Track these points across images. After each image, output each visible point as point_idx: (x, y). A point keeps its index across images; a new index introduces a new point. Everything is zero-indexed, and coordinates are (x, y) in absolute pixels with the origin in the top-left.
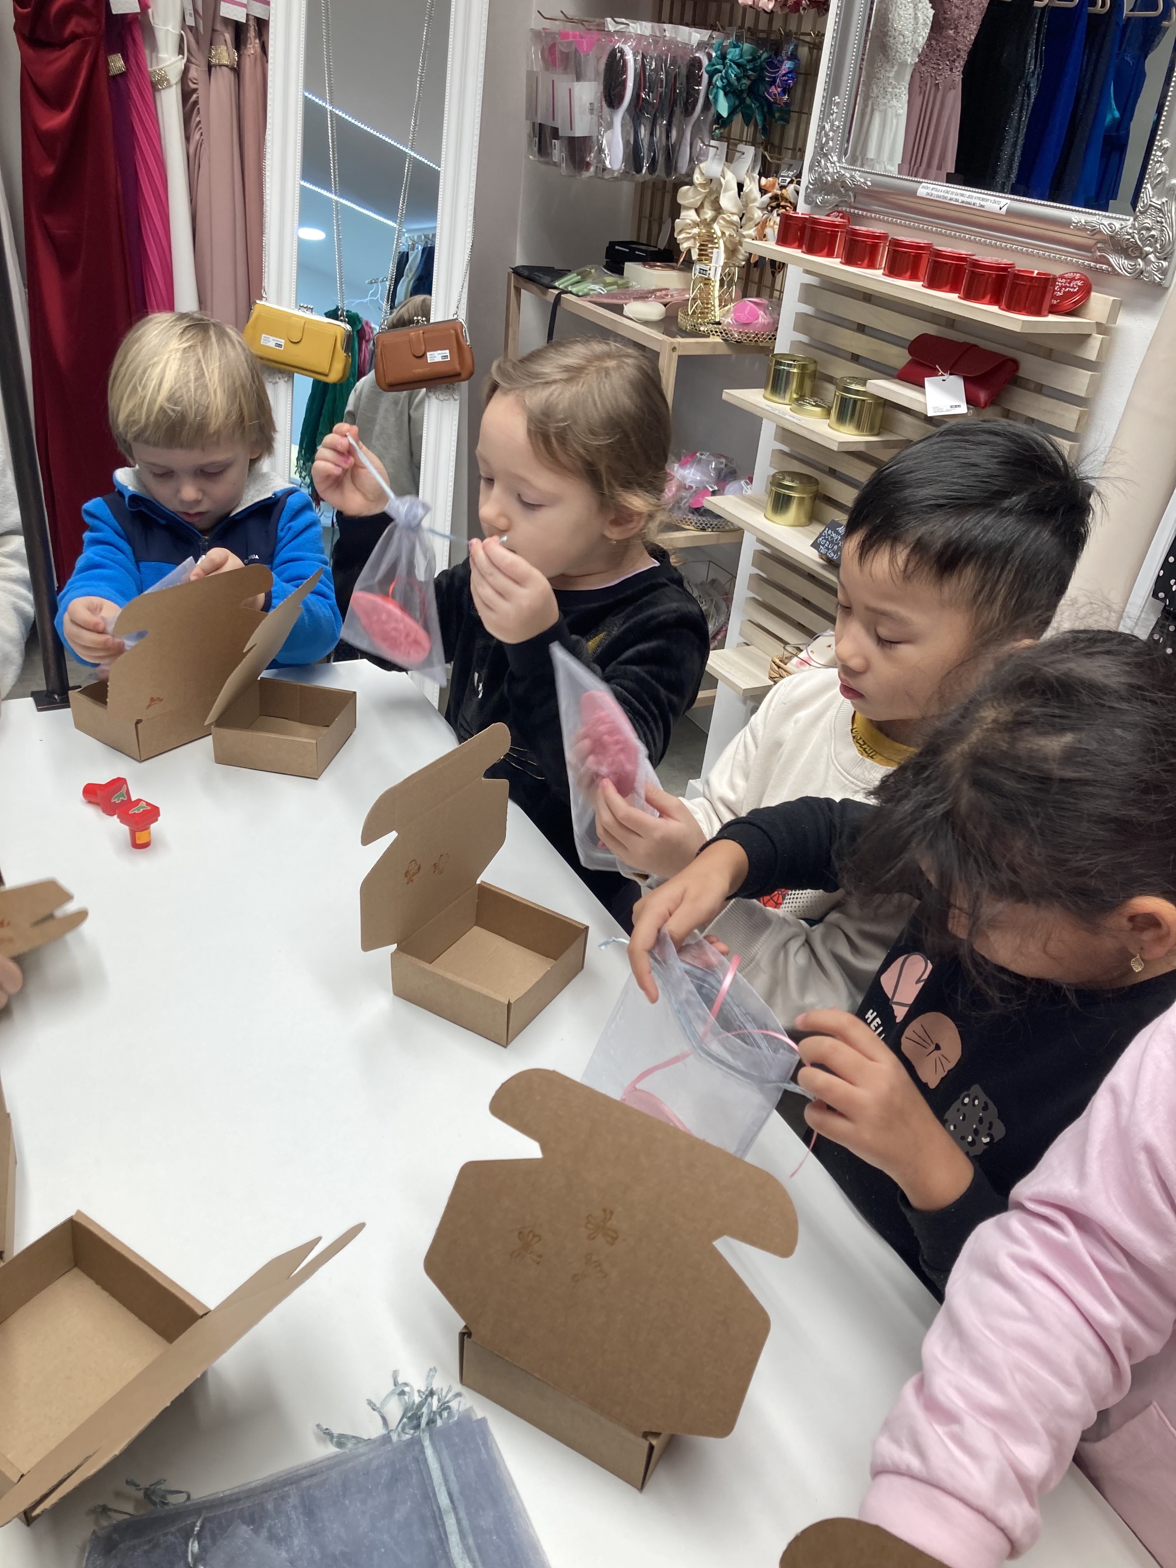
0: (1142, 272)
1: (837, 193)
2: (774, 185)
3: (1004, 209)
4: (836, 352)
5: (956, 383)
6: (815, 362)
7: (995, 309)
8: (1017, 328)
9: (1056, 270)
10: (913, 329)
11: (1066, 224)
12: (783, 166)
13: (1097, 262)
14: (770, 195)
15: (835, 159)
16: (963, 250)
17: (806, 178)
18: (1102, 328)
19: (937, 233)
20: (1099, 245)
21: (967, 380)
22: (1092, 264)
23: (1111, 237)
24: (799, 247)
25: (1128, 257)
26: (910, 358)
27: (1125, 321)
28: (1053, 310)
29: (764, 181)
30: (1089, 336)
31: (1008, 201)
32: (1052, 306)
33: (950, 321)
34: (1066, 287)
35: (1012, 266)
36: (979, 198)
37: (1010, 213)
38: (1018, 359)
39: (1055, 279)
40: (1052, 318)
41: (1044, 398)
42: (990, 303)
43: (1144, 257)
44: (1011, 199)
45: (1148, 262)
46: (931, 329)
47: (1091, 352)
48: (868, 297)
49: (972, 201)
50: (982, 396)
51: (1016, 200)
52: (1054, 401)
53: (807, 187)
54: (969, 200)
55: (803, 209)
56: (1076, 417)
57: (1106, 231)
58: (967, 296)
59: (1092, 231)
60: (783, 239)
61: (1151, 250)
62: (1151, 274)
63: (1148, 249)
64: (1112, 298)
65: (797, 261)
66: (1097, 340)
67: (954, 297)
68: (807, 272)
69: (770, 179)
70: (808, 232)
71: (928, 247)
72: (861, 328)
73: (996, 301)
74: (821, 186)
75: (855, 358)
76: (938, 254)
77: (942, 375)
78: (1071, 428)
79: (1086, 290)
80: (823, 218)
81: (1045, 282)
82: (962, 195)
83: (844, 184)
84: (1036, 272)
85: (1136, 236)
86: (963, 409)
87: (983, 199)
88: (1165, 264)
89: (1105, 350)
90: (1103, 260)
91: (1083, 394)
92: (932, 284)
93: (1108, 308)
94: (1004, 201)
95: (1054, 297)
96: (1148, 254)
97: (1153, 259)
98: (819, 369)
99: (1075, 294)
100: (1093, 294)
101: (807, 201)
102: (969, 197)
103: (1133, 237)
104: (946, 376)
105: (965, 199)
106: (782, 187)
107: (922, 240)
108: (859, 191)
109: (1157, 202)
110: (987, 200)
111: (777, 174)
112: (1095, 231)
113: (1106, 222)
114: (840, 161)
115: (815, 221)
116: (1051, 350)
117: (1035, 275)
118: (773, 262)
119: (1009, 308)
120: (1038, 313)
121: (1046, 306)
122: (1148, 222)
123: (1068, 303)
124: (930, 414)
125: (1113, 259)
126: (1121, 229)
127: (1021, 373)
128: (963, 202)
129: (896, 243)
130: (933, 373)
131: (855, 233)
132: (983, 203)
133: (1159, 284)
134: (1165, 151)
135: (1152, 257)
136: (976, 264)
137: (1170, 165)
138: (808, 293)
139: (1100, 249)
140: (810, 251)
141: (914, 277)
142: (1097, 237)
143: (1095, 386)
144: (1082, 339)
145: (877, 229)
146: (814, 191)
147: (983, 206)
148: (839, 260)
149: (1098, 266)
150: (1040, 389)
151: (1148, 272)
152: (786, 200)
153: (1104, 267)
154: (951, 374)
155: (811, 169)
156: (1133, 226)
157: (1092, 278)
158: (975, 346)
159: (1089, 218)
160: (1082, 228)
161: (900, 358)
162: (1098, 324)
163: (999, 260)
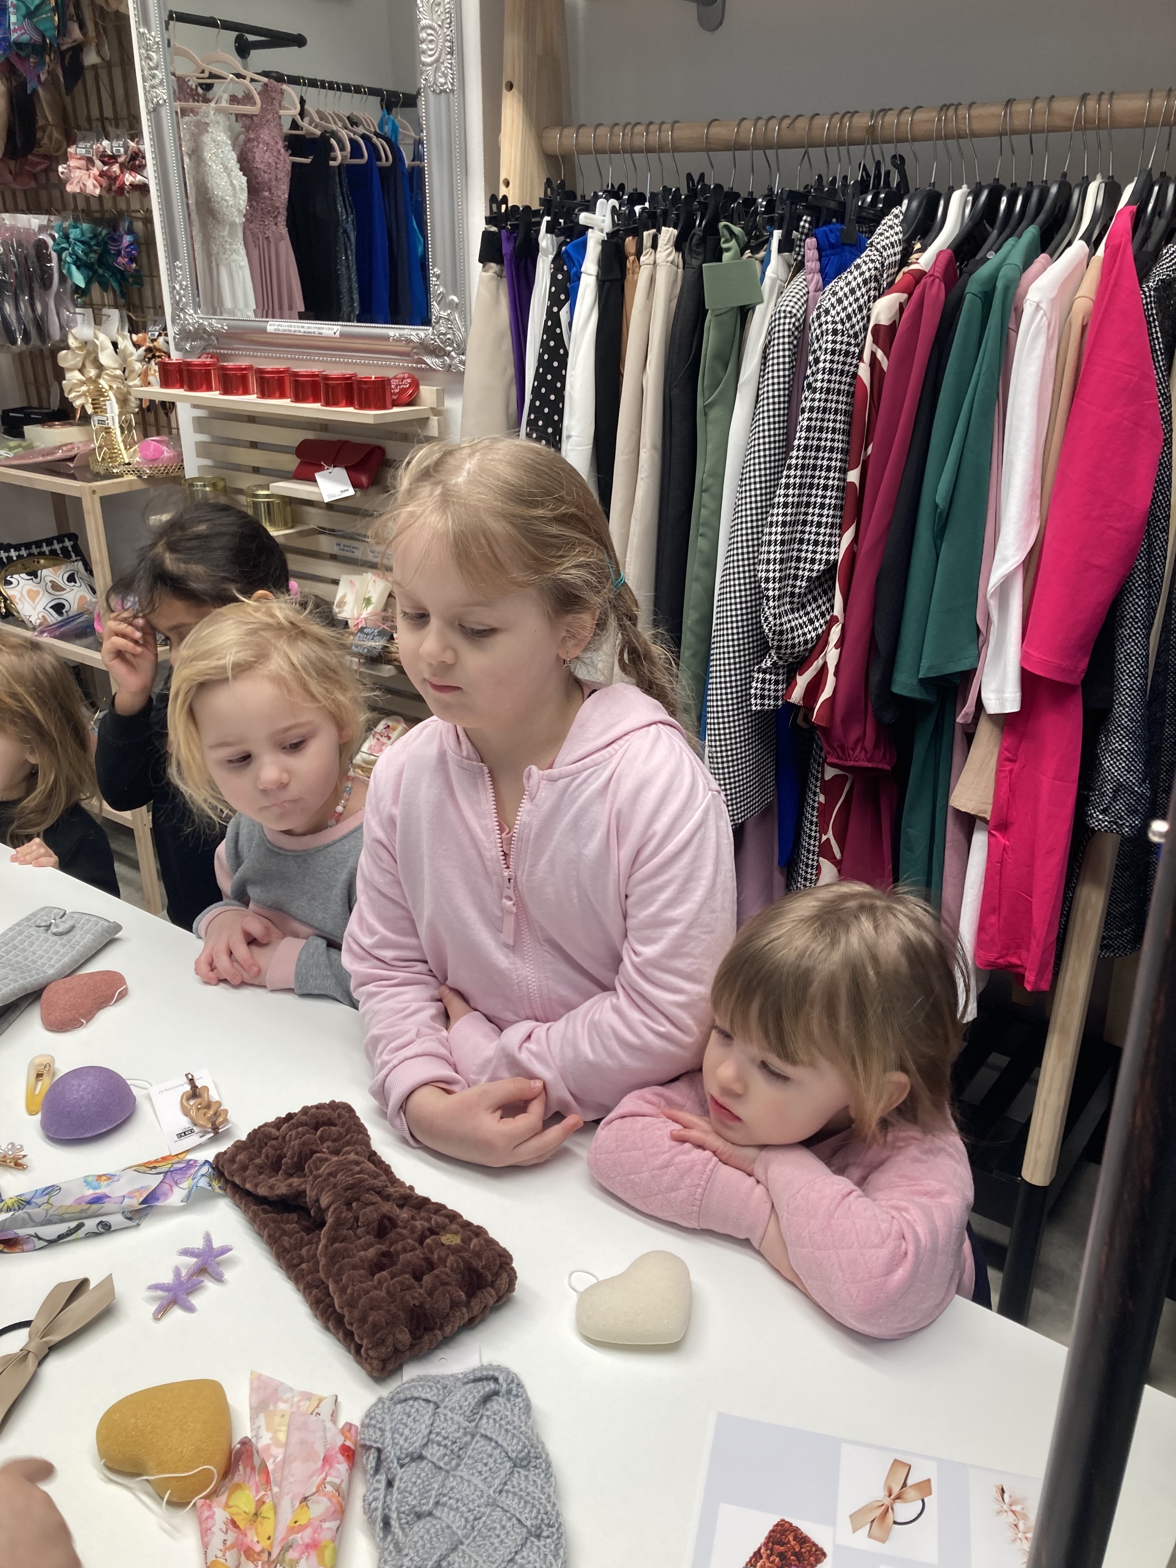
0: (450, 366)
1: (201, 338)
2: (145, 340)
3: (338, 334)
4: (238, 468)
5: (341, 473)
6: (223, 479)
7: (351, 409)
9: (390, 374)
10: (295, 438)
11: (386, 338)
12: (149, 323)
13: (417, 363)
14: (143, 348)
15: (192, 311)
16: (315, 369)
17: (171, 330)
18: (436, 412)
19: (291, 359)
20: (414, 351)
21: (347, 469)
22: (414, 365)
23: (421, 343)
24: (182, 387)
25: (437, 356)
26: (299, 460)
27: (449, 404)
28: (395, 404)
29: (135, 337)
30: (428, 418)
31: (339, 327)
32: (393, 400)
33: (324, 426)
34: (399, 385)
35: (355, 375)
36: (318, 328)
37: (343, 335)
38: (382, 446)
39: (389, 380)
40: (396, 410)
42: (347, 405)
43: (448, 354)
44: (340, 325)
45: (452, 358)
46: (310, 435)
47: (433, 430)
48: (252, 419)
49: (311, 331)
50: (364, 479)
51: (344, 325)
53: (175, 338)
54: (308, 330)
55: (176, 356)
57: (416, 340)
58: (327, 404)
59: (406, 341)
60: (166, 382)
61: (451, 349)
62: (457, 367)
63: (449, 348)
64: (436, 388)
65: (184, 399)
66: (434, 420)
67: (317, 405)
68: (195, 406)
69: (140, 335)
70: (185, 374)
71: (286, 371)
72: (254, 445)
73: (350, 404)
74: (185, 335)
75: (256, 470)
76: (296, 374)
77: (328, 469)
79: (415, 385)
80: (194, 360)
81: (382, 384)
82: (303, 327)
83: (205, 331)
84: (374, 377)
85: (438, 341)
86: (351, 492)
87: (321, 328)
88: (463, 357)
89: (443, 427)
90: (421, 361)
92: (297, 399)
93: (435, 396)
94: (336, 328)
95: (392, 394)
96: (450, 352)
97: (454, 356)
98: (228, 484)
99: (407, 389)
100: (421, 387)
101: (178, 348)
102: (308, 328)
103: (436, 342)
104: (331, 469)
105: (306, 330)
106: (153, 341)
107: (281, 366)
108: (218, 334)
109: (444, 314)
110: (324, 328)
111: (145, 329)
112: (409, 341)
113: (414, 333)
114: (196, 313)
115: (189, 364)
116: (401, 433)
117: (373, 379)
118: (163, 403)
119: (361, 407)
120: (385, 408)
121: (389, 402)
122: (443, 329)
123: (405, 397)
124: (326, 500)
125: (428, 360)
126: (426, 337)
127: (387, 455)
128: (304, 332)
129: (260, 372)
130: (320, 468)
131: (224, 368)
132: (320, 331)
133: (463, 373)
134: (438, 277)
135: (453, 354)
136: (326, 378)
137: (445, 287)
138: (200, 424)
139: (417, 354)
140: (191, 388)
141: (282, 396)
142: (411, 345)
144: (423, 422)
145: (243, 363)
146: (181, 339)
147: (322, 333)
148: (219, 392)
149: (419, 366)
151: (454, 365)
152: (160, 350)
153: (423, 366)
154: (334, 467)
155: (173, 322)
156: (433, 334)
157: (417, 375)
158: (346, 442)
159: (402, 332)
160: (398, 340)
161: (292, 462)
162: (432, 409)
163: (344, 372)
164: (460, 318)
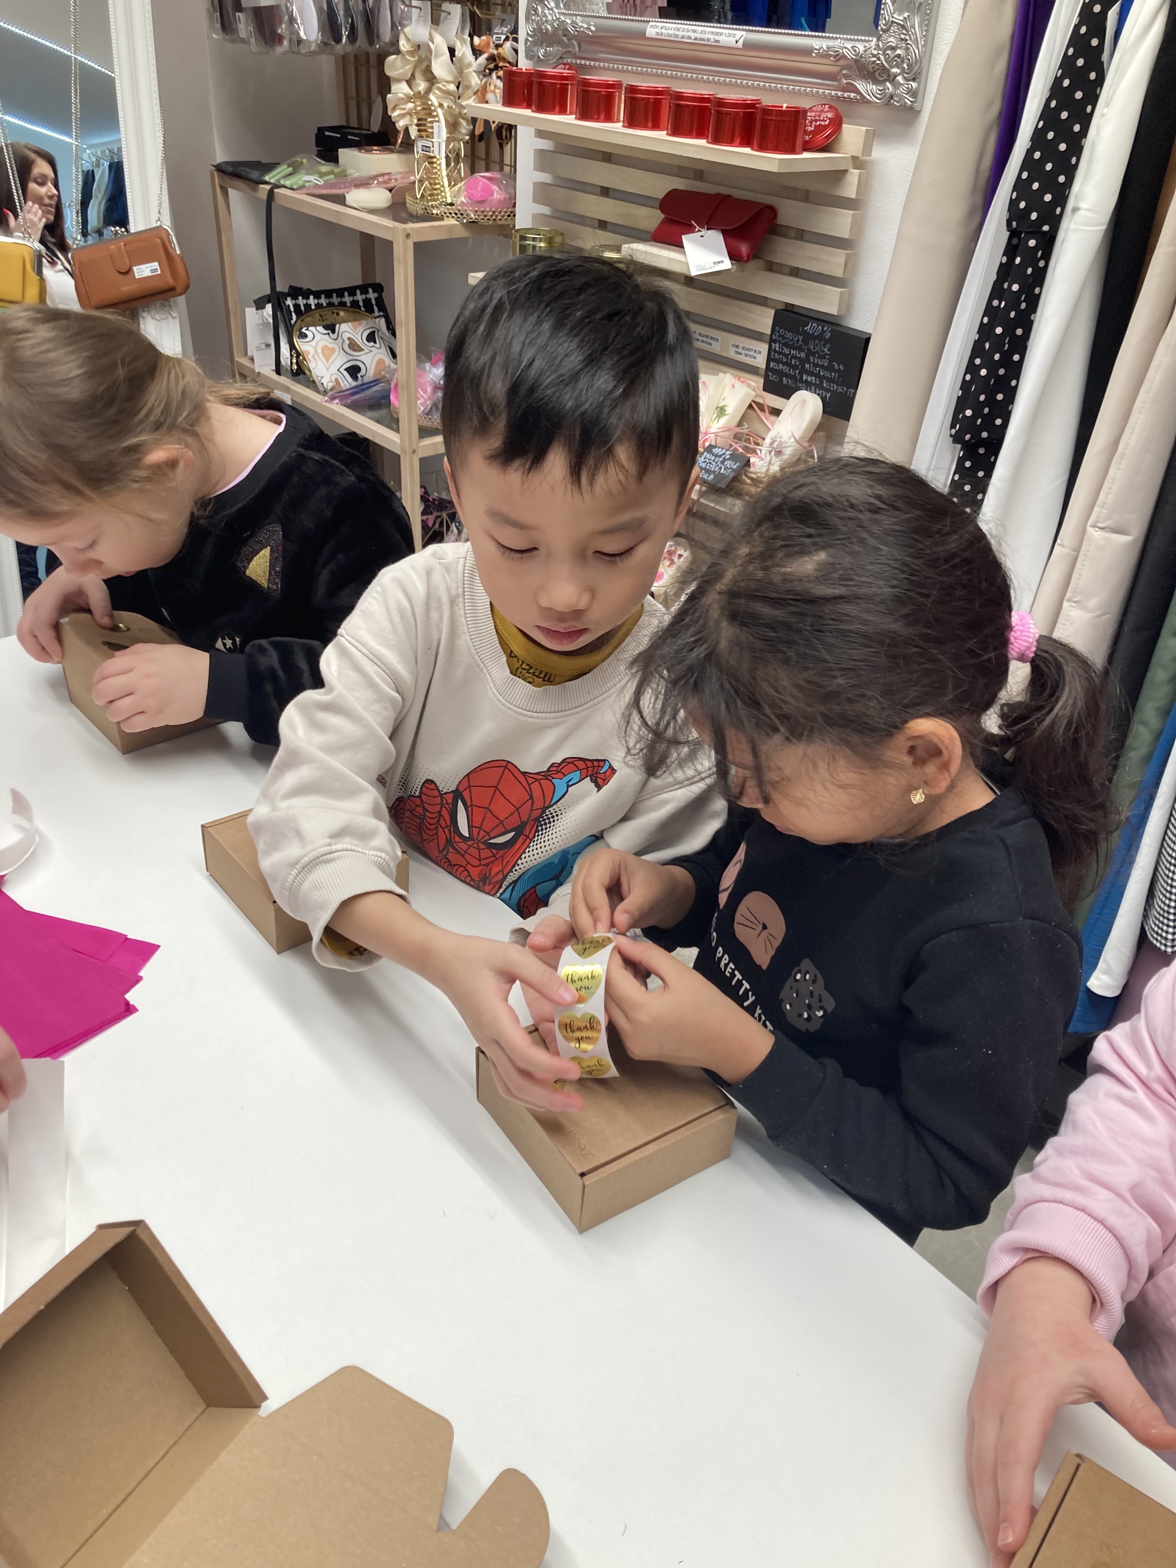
0: (892, 97)
1: (560, 43)
2: (488, 44)
3: (741, 42)
4: (582, 220)
5: (715, 237)
6: (562, 234)
7: (747, 150)
8: (774, 168)
9: (804, 104)
10: (660, 186)
11: (807, 52)
12: (494, 22)
13: (844, 91)
14: (485, 56)
15: (552, 4)
16: (705, 91)
17: (522, 35)
18: (857, 162)
19: (672, 77)
20: (844, 72)
21: (725, 233)
22: (840, 93)
23: (856, 61)
24: (529, 106)
25: (876, 81)
26: (663, 216)
27: (879, 153)
28: (807, 148)
29: (476, 40)
30: (845, 172)
31: (744, 33)
32: (805, 142)
33: (701, 171)
34: (816, 121)
35: (758, 101)
36: (713, 33)
37: (747, 46)
38: (776, 206)
39: (805, 112)
40: (806, 155)
41: (808, 245)
42: (743, 144)
43: (892, 79)
44: (746, 30)
45: (897, 85)
46: (680, 184)
47: (850, 189)
48: (608, 156)
49: (706, 36)
50: (744, 249)
51: (752, 31)
52: (817, 246)
53: (527, 40)
54: (702, 36)
55: (524, 64)
56: (842, 261)
57: (850, 55)
58: (716, 140)
59: (835, 57)
60: (510, 99)
61: (898, 71)
62: (902, 98)
63: (895, 70)
64: (865, 128)
65: (527, 121)
66: (854, 175)
67: (702, 142)
68: (540, 134)
69: (484, 38)
70: (535, 88)
71: (665, 92)
72: (605, 192)
73: (746, 142)
74: (541, 37)
75: (603, 225)
76: (679, 96)
77: (699, 231)
78: (838, 272)
79: (837, 123)
80: (550, 70)
81: (796, 116)
82: (694, 31)
83: (566, 33)
84: (785, 105)
85: (882, 57)
86: (727, 264)
87: (717, 34)
88: (914, 85)
89: (864, 185)
90: (851, 88)
91: (846, 235)
92: (676, 131)
93: (862, 139)
94: (739, 34)
95: (806, 132)
96: (896, 76)
97: (902, 82)
98: (567, 241)
99: (826, 127)
100: (844, 126)
101: (529, 56)
102: (702, 32)
103: (879, 59)
104: (704, 232)
105: (698, 36)
106: (497, 46)
107: (660, 85)
108: (583, 38)
109: (899, 18)
110: (721, 34)
111: (489, 31)
112: (839, 57)
113: (849, 45)
114: (558, 7)
115: (541, 75)
116: (808, 191)
117: (784, 108)
118: (501, 127)
119: (762, 148)
120: (793, 151)
121: (799, 143)
122: (892, 41)
123: (820, 138)
124: (694, 273)
125: (861, 86)
126: (865, 51)
127: (781, 220)
128: (696, 39)
129: (632, 90)
130: (690, 229)
131: (586, 83)
132: (717, 38)
133: (911, 108)
135: (900, 79)
136: (721, 103)
138: (543, 160)
139: (846, 76)
140: (541, 109)
141: (656, 126)
142: (841, 62)
143: (858, 225)
144: (839, 175)
145: (611, 78)
146: (535, 43)
147: (718, 41)
148: (574, 116)
149: (846, 95)
150: (801, 235)
151: (898, 96)
152: (504, 60)
153: (852, 95)
154: (708, 229)
155: (528, 18)
156: (877, 47)
157: (841, 109)
158: (729, 196)
159: (831, 43)
160: (825, 55)
161: (652, 218)
162: (854, 158)
163: (745, 97)
164: (920, 26)
